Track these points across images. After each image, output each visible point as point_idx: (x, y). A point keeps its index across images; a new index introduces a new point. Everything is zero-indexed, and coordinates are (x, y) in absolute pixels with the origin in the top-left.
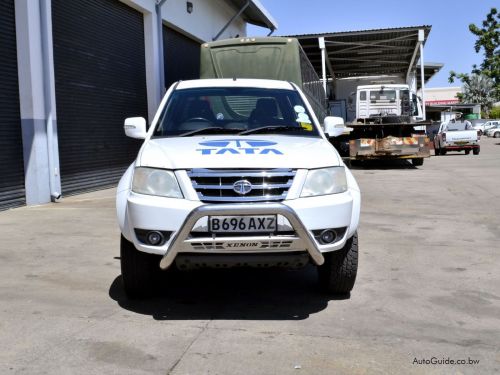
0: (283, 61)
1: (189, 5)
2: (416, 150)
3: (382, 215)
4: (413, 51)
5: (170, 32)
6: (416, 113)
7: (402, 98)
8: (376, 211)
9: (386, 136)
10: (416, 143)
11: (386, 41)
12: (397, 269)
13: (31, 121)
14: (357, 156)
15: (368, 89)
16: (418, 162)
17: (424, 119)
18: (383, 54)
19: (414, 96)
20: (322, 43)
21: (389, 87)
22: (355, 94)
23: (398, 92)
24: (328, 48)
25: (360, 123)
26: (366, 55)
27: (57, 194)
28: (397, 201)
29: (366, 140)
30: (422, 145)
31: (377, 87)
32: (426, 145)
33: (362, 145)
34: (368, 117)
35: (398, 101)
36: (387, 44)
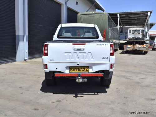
0: (103, 20)
1: (77, 3)
2: (145, 49)
3: (128, 72)
4: (146, 19)
5: (70, 10)
6: (147, 38)
7: (142, 33)
8: (127, 70)
9: (135, 44)
10: (145, 47)
11: (138, 15)
12: (126, 98)
13: (19, 36)
14: (126, 50)
15: (132, 29)
16: (146, 53)
17: (149, 39)
18: (137, 19)
19: (146, 32)
20: (118, 16)
21: (138, 29)
22: (128, 31)
23: (141, 31)
24: (120, 17)
25: (129, 40)
26: (132, 20)
27: (26, 59)
28: (135, 66)
29: (129, 45)
30: (147, 47)
31: (134, 29)
32: (148, 47)
33: (128, 47)
34: (131, 38)
35: (141, 33)
36: (139, 16)
